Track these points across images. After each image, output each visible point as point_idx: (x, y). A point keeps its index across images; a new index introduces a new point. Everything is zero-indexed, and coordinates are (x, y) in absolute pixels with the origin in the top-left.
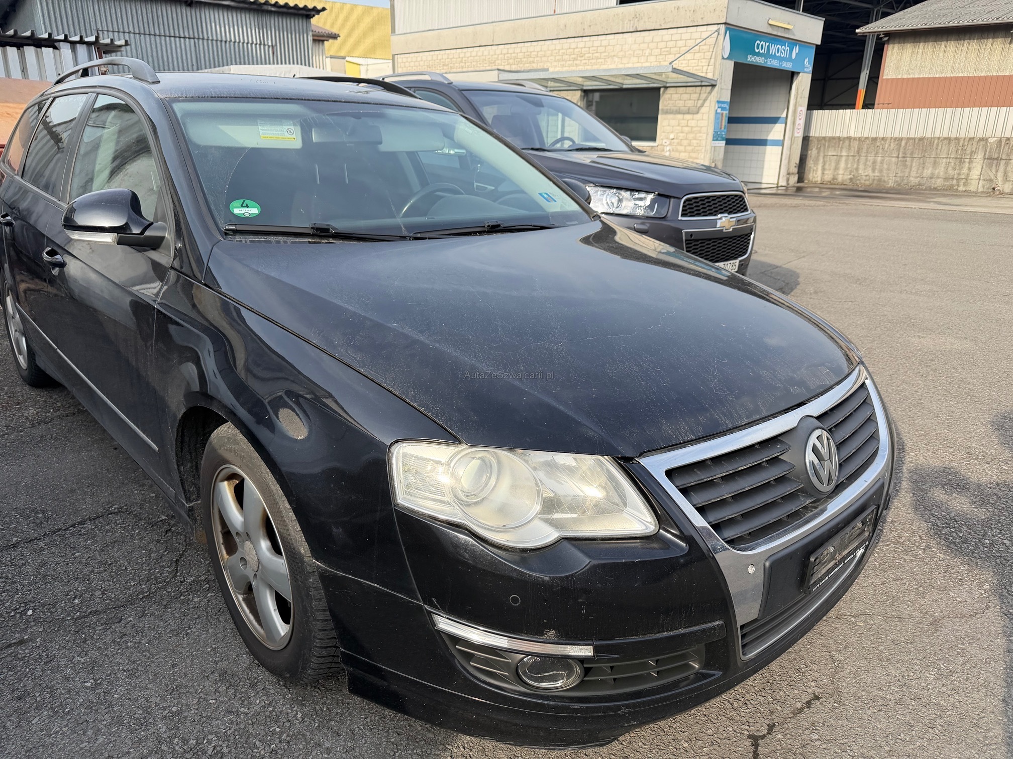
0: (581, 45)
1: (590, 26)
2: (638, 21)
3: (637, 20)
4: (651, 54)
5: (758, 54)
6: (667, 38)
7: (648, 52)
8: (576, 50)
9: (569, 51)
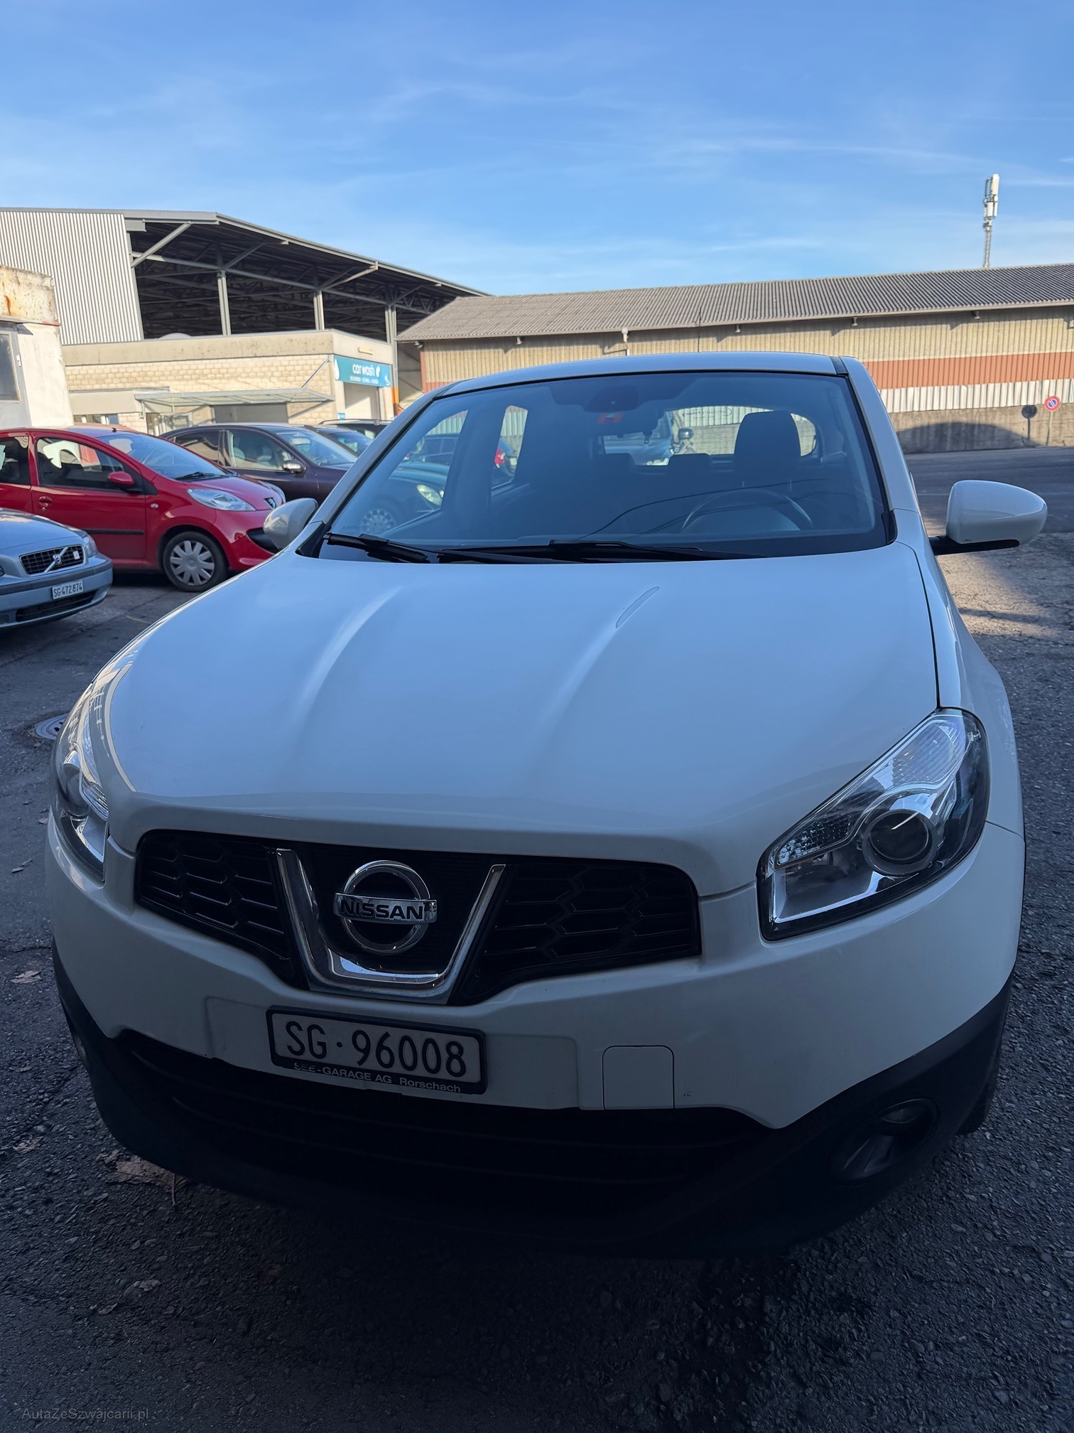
0: (201, 366)
1: (209, 351)
2: (256, 348)
3: (254, 348)
4: (272, 376)
5: (356, 375)
6: (285, 363)
7: (269, 374)
8: (197, 371)
9: (189, 372)
